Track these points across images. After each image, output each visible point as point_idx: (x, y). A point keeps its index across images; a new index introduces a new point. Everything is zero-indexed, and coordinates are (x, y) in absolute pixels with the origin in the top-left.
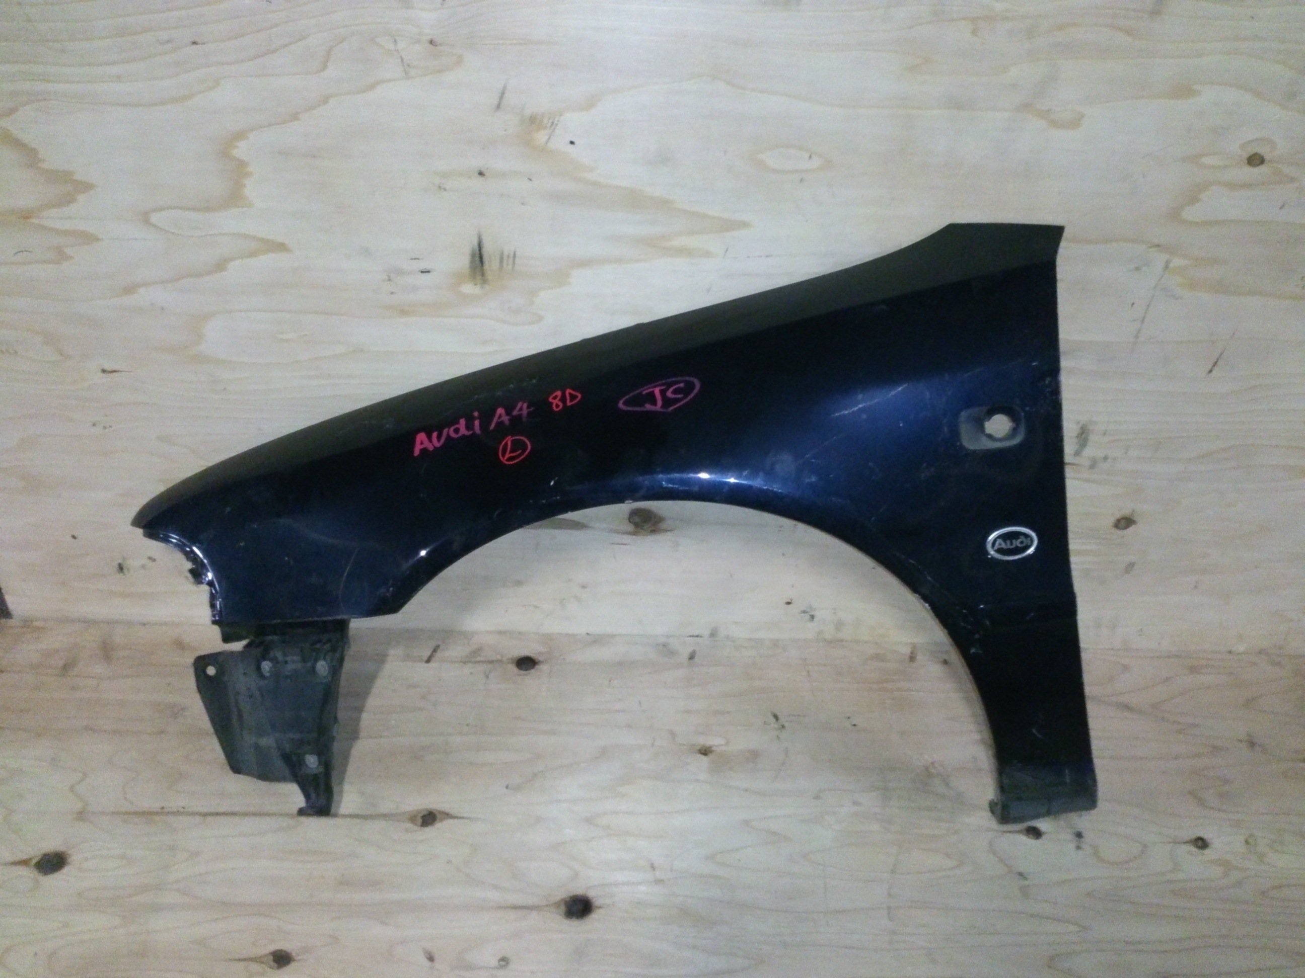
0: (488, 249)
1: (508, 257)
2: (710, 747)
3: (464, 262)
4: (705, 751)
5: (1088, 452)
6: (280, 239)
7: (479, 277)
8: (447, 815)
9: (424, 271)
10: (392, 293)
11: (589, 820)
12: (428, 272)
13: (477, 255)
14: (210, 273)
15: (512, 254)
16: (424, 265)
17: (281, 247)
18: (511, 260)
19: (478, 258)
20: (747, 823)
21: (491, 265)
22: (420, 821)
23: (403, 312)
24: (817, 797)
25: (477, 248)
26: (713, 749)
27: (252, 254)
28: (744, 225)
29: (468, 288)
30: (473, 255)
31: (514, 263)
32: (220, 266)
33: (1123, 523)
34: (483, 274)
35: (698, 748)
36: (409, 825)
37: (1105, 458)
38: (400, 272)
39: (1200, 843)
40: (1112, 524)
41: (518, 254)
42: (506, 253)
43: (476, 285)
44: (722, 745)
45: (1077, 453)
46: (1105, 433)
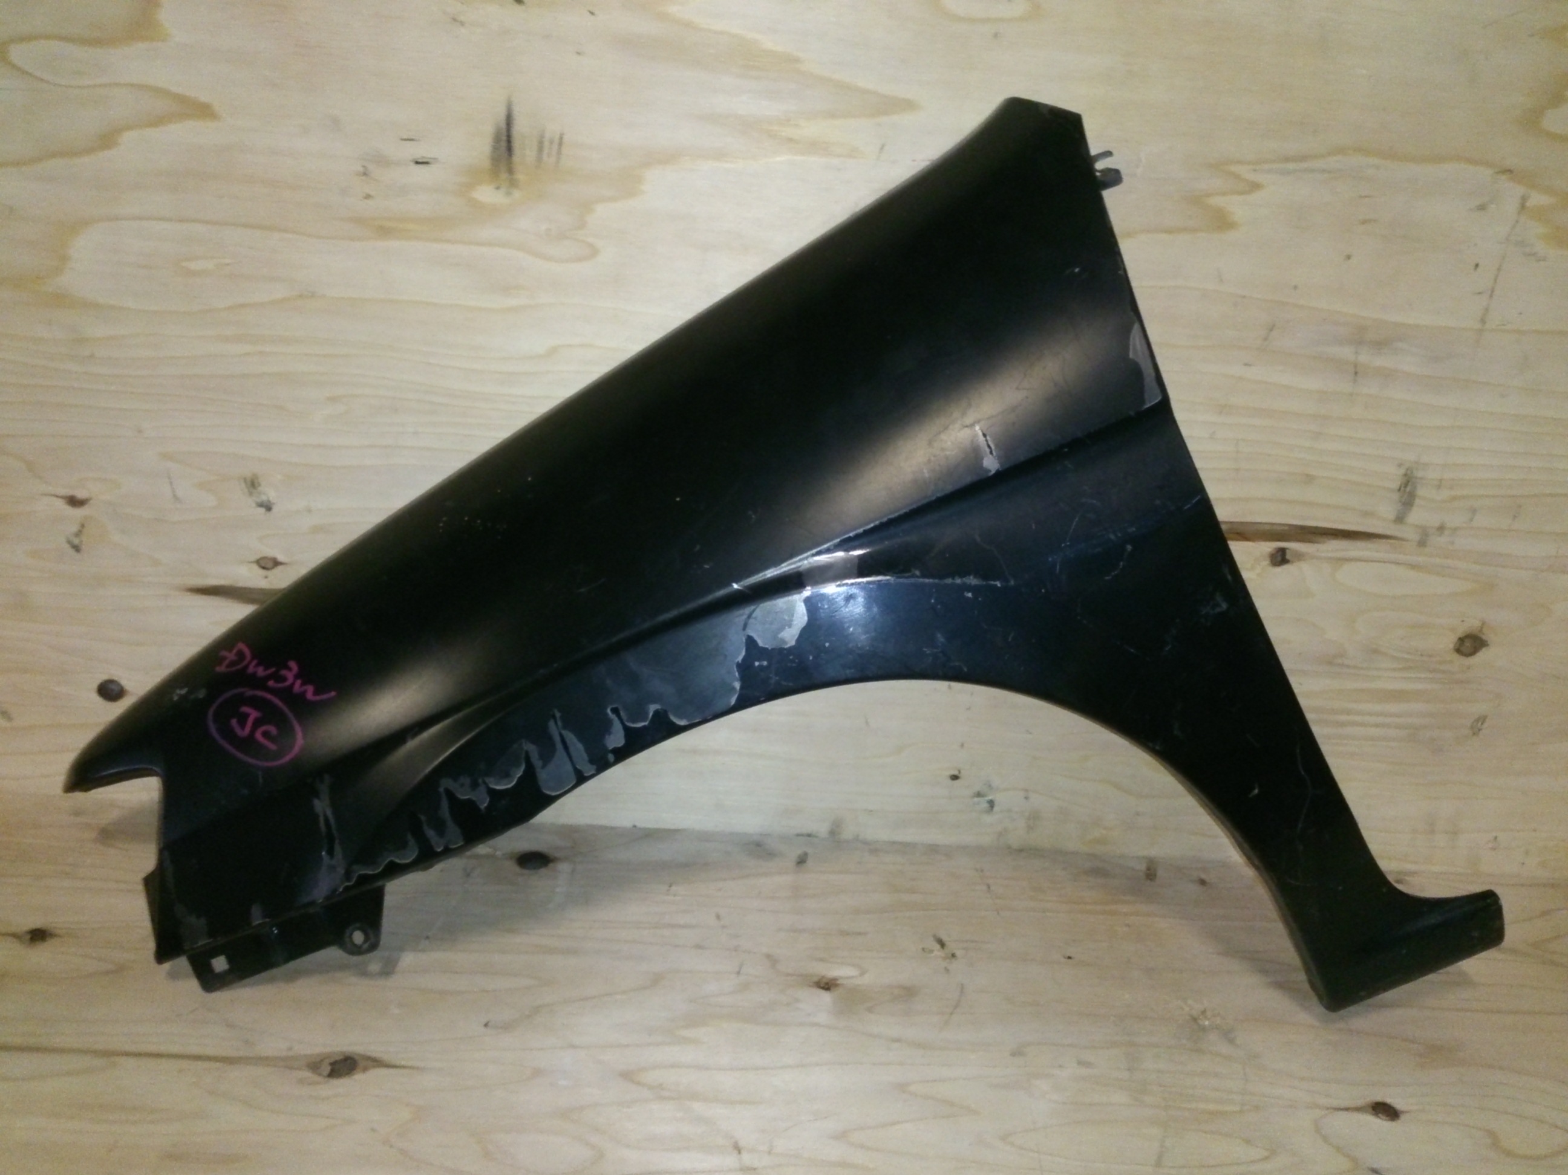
0: (521, 127)
1: (551, 142)
2: (835, 979)
3: (481, 148)
4: (827, 985)
5: (1417, 516)
6: (204, 98)
7: (504, 176)
8: (376, 1063)
9: (420, 161)
10: (368, 197)
11: (628, 1076)
12: (427, 163)
13: (504, 138)
14: (89, 151)
15: (558, 137)
16: (421, 152)
17: (203, 111)
18: (555, 147)
19: (505, 144)
20: (902, 1087)
21: (525, 153)
22: (327, 1069)
23: (384, 230)
24: (1017, 1053)
25: (503, 125)
26: (838, 982)
27: (158, 121)
28: (908, 105)
29: (487, 194)
30: (497, 139)
31: (559, 153)
32: (107, 140)
33: (1468, 644)
34: (510, 171)
35: (816, 979)
36: (307, 1074)
37: (1441, 529)
38: (383, 161)
40: (1451, 646)
41: (566, 138)
42: (548, 135)
43: (498, 188)
44: (852, 977)
45: (1400, 519)
46: (1439, 485)
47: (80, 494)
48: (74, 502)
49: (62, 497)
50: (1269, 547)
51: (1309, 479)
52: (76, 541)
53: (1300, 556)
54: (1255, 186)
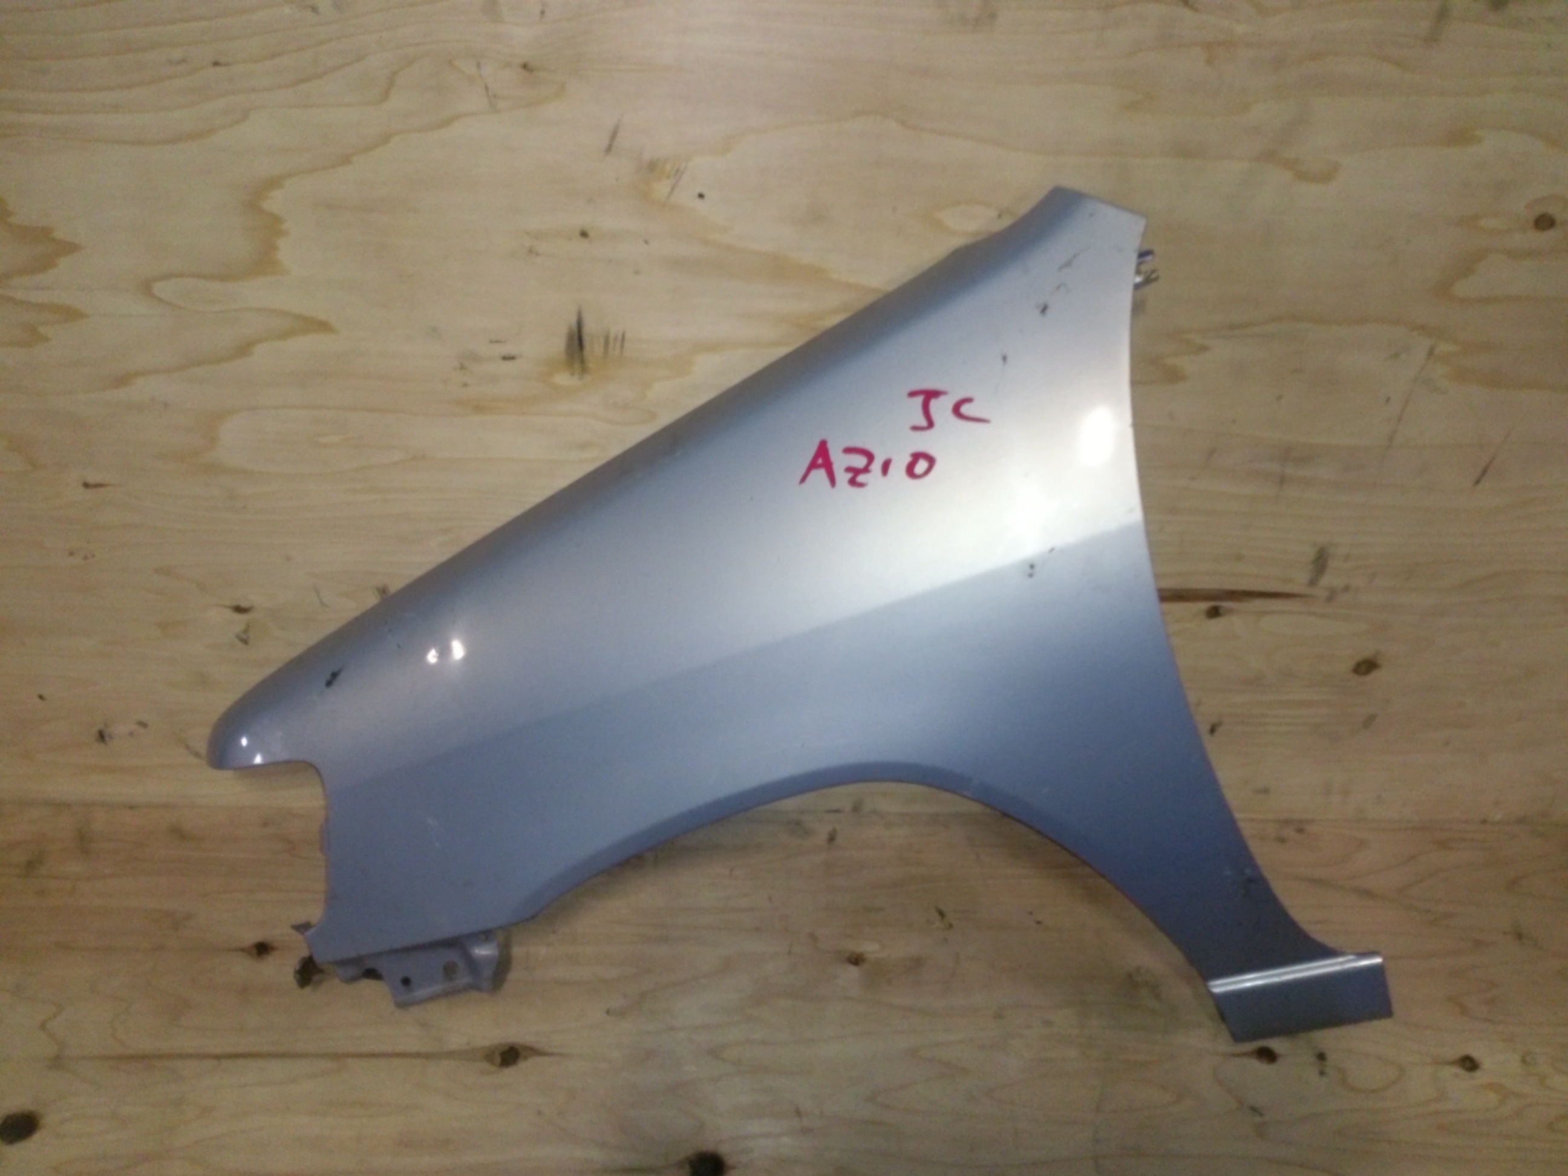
0: (589, 328)
1: (616, 339)
2: (862, 954)
3: (558, 344)
4: (856, 960)
5: (1326, 580)
6: (323, 316)
7: (577, 365)
8: (533, 1051)
9: (507, 357)
10: (465, 385)
12: (513, 358)
13: (576, 337)
14: (228, 359)
15: (620, 337)
16: (506, 349)
17: (323, 327)
18: (618, 344)
19: (577, 341)
20: (913, 1052)
21: (593, 348)
22: (498, 1060)
23: (479, 408)
25: (575, 329)
26: (865, 956)
27: (285, 335)
29: (563, 379)
30: (570, 338)
31: (622, 347)
32: (243, 350)
33: (1364, 667)
34: (583, 362)
35: (846, 955)
36: (486, 1066)
37: (1347, 588)
38: (475, 358)
39: (1468, 1064)
40: (1350, 669)
41: (627, 336)
42: (612, 335)
43: (573, 374)
44: (875, 952)
45: (1313, 582)
46: (1347, 558)
47: (244, 604)
48: (239, 609)
49: (229, 607)
50: (1204, 606)
51: (1239, 558)
52: (244, 636)
53: (1230, 611)
54: (1203, 349)
